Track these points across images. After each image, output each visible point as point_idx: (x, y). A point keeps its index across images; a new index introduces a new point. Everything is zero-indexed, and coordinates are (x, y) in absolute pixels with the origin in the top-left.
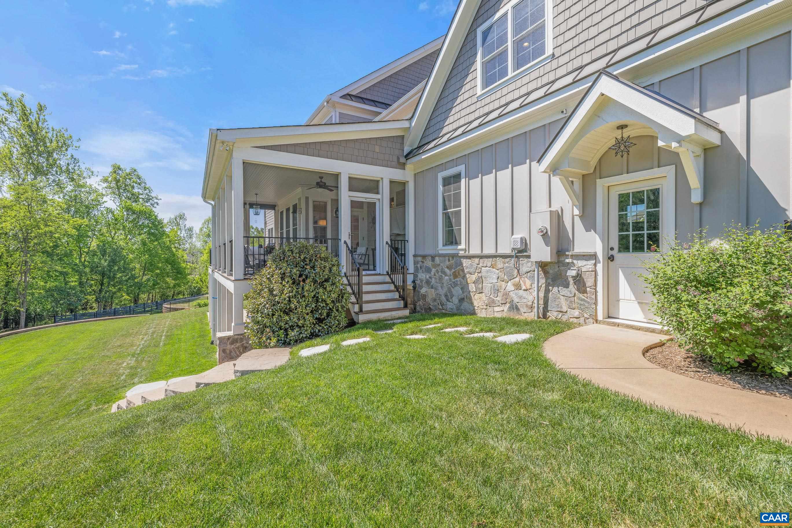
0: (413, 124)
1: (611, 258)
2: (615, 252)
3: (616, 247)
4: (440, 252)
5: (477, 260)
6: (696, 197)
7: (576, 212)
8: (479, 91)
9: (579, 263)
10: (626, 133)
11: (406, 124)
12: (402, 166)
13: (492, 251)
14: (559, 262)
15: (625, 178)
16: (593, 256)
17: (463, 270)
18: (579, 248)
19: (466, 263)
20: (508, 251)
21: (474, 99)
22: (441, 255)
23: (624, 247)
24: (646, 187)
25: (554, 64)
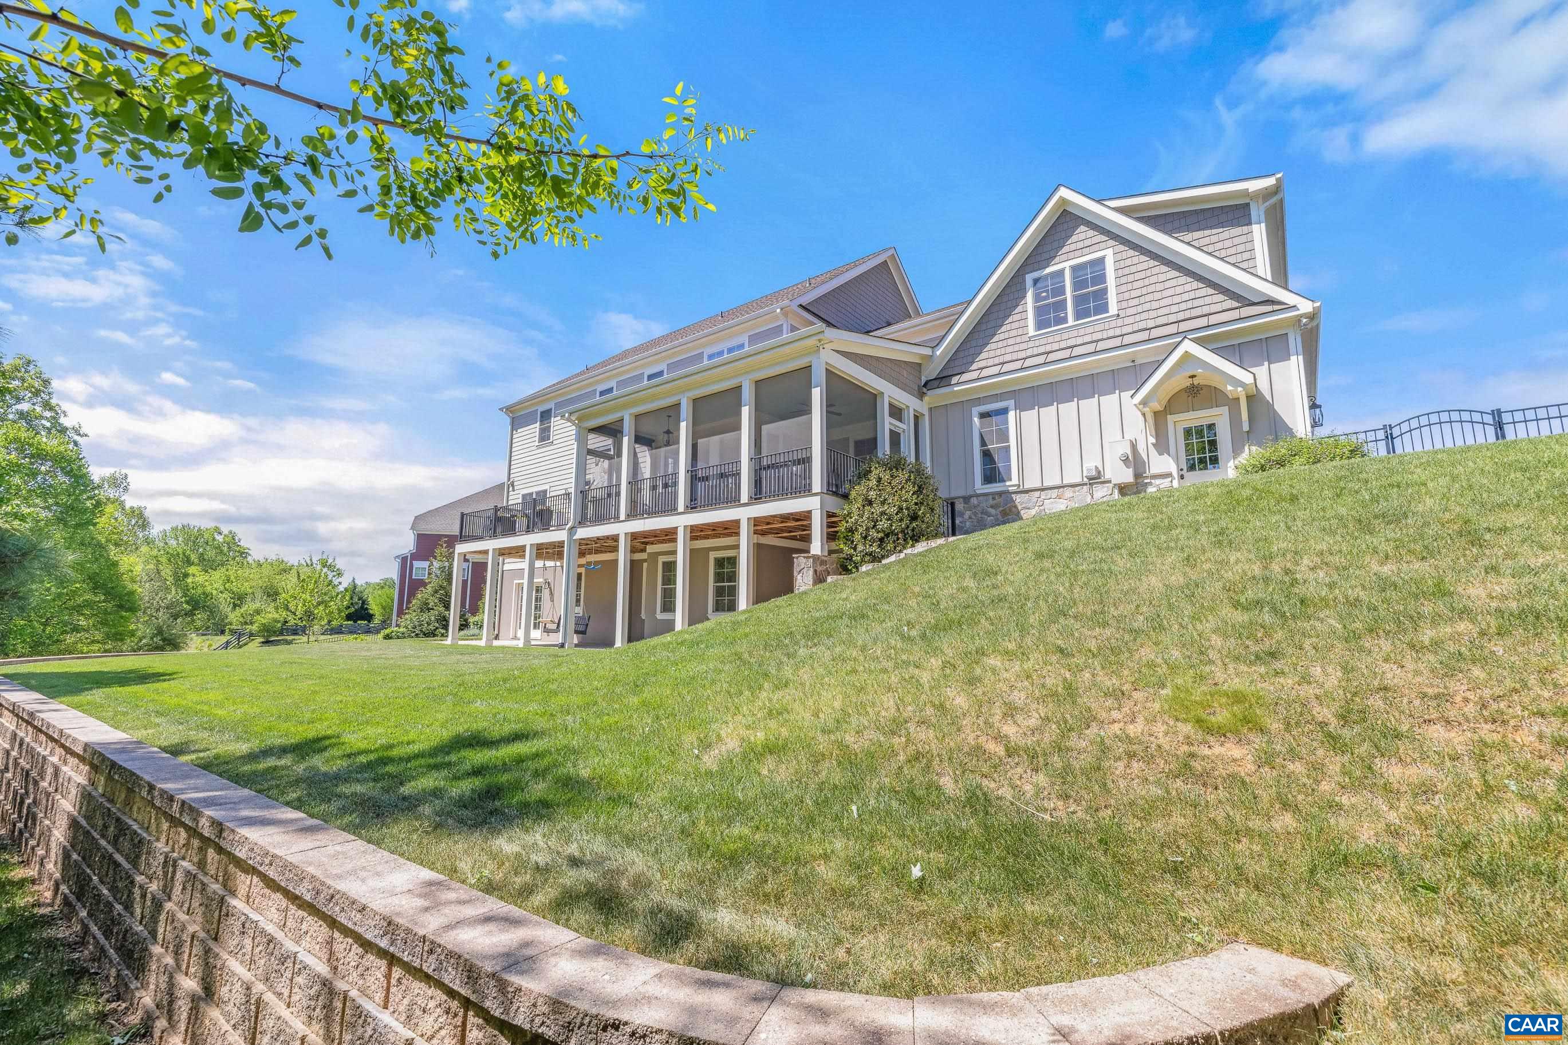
0: (938, 353)
1: (1182, 477)
2: (1183, 472)
3: (1185, 469)
4: (978, 492)
5: (1037, 494)
6: (1246, 427)
7: (1152, 440)
8: (1031, 331)
9: (1158, 482)
10: (1196, 381)
11: (928, 351)
12: (921, 396)
13: (1057, 482)
14: (1137, 484)
15: (1191, 415)
16: (1169, 475)
17: (1016, 507)
18: (1154, 470)
19: (1018, 499)
20: (1078, 480)
21: (1025, 338)
22: (978, 496)
23: (1192, 468)
24: (1205, 422)
25: (1120, 322)
